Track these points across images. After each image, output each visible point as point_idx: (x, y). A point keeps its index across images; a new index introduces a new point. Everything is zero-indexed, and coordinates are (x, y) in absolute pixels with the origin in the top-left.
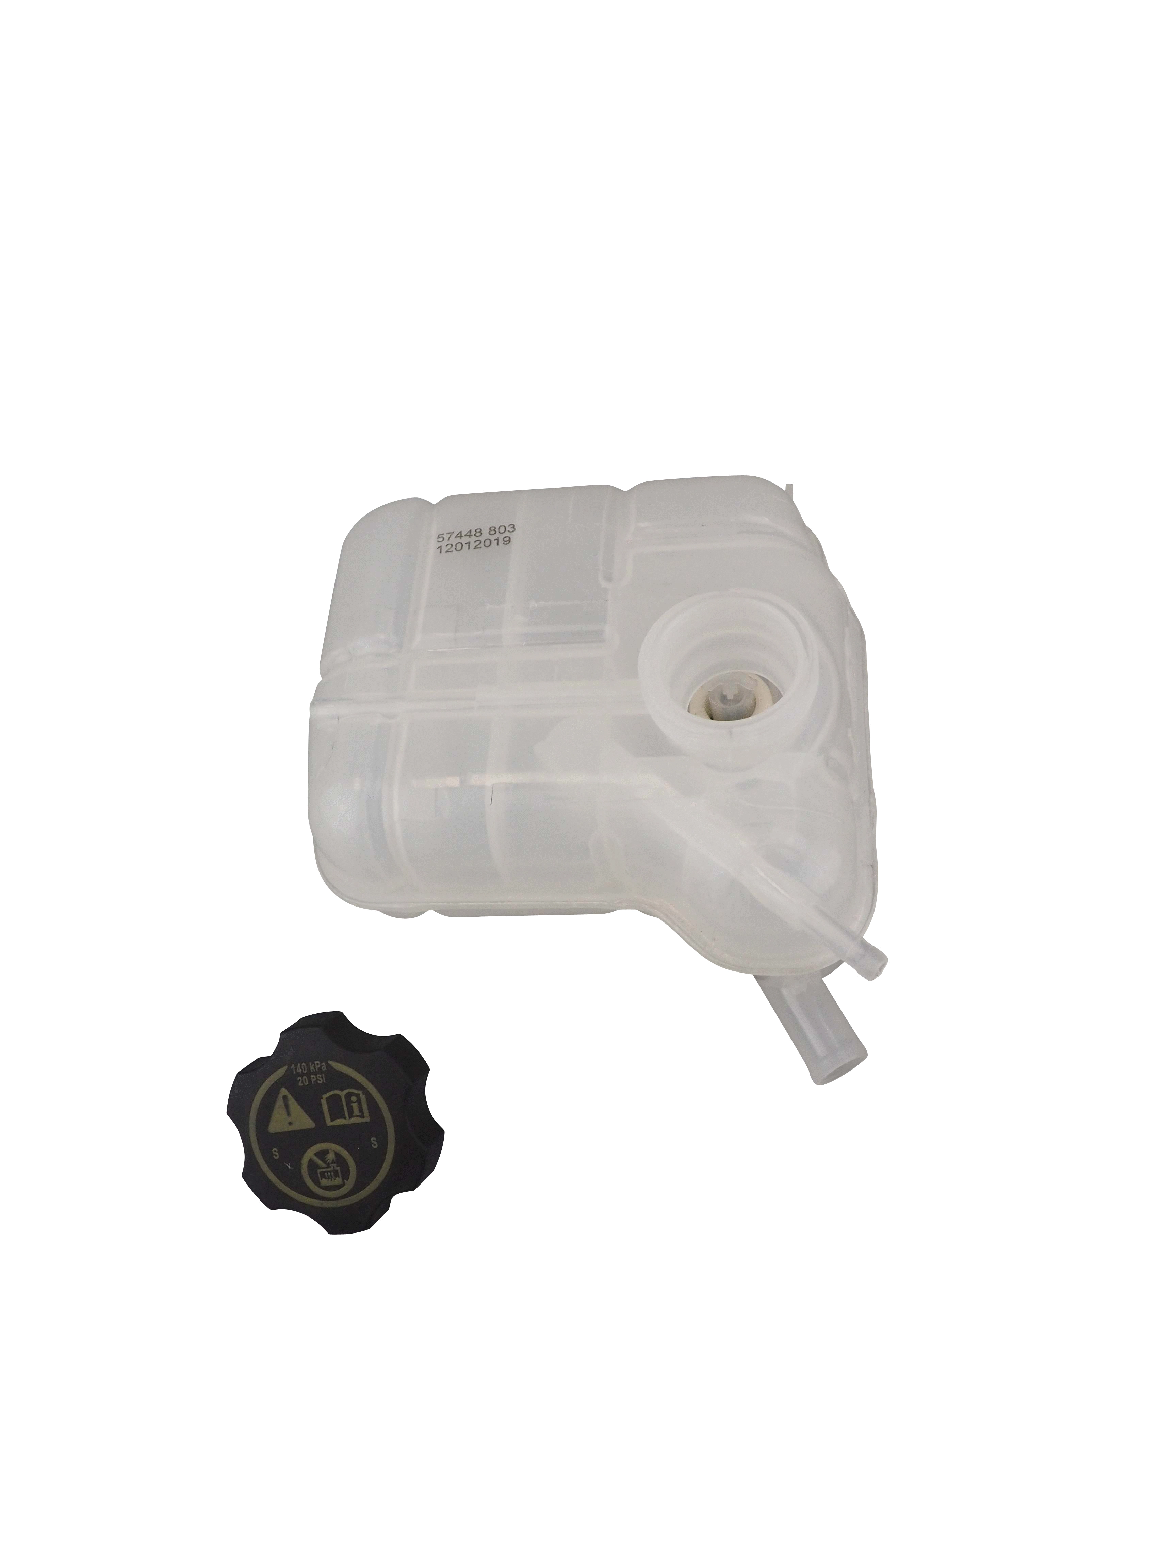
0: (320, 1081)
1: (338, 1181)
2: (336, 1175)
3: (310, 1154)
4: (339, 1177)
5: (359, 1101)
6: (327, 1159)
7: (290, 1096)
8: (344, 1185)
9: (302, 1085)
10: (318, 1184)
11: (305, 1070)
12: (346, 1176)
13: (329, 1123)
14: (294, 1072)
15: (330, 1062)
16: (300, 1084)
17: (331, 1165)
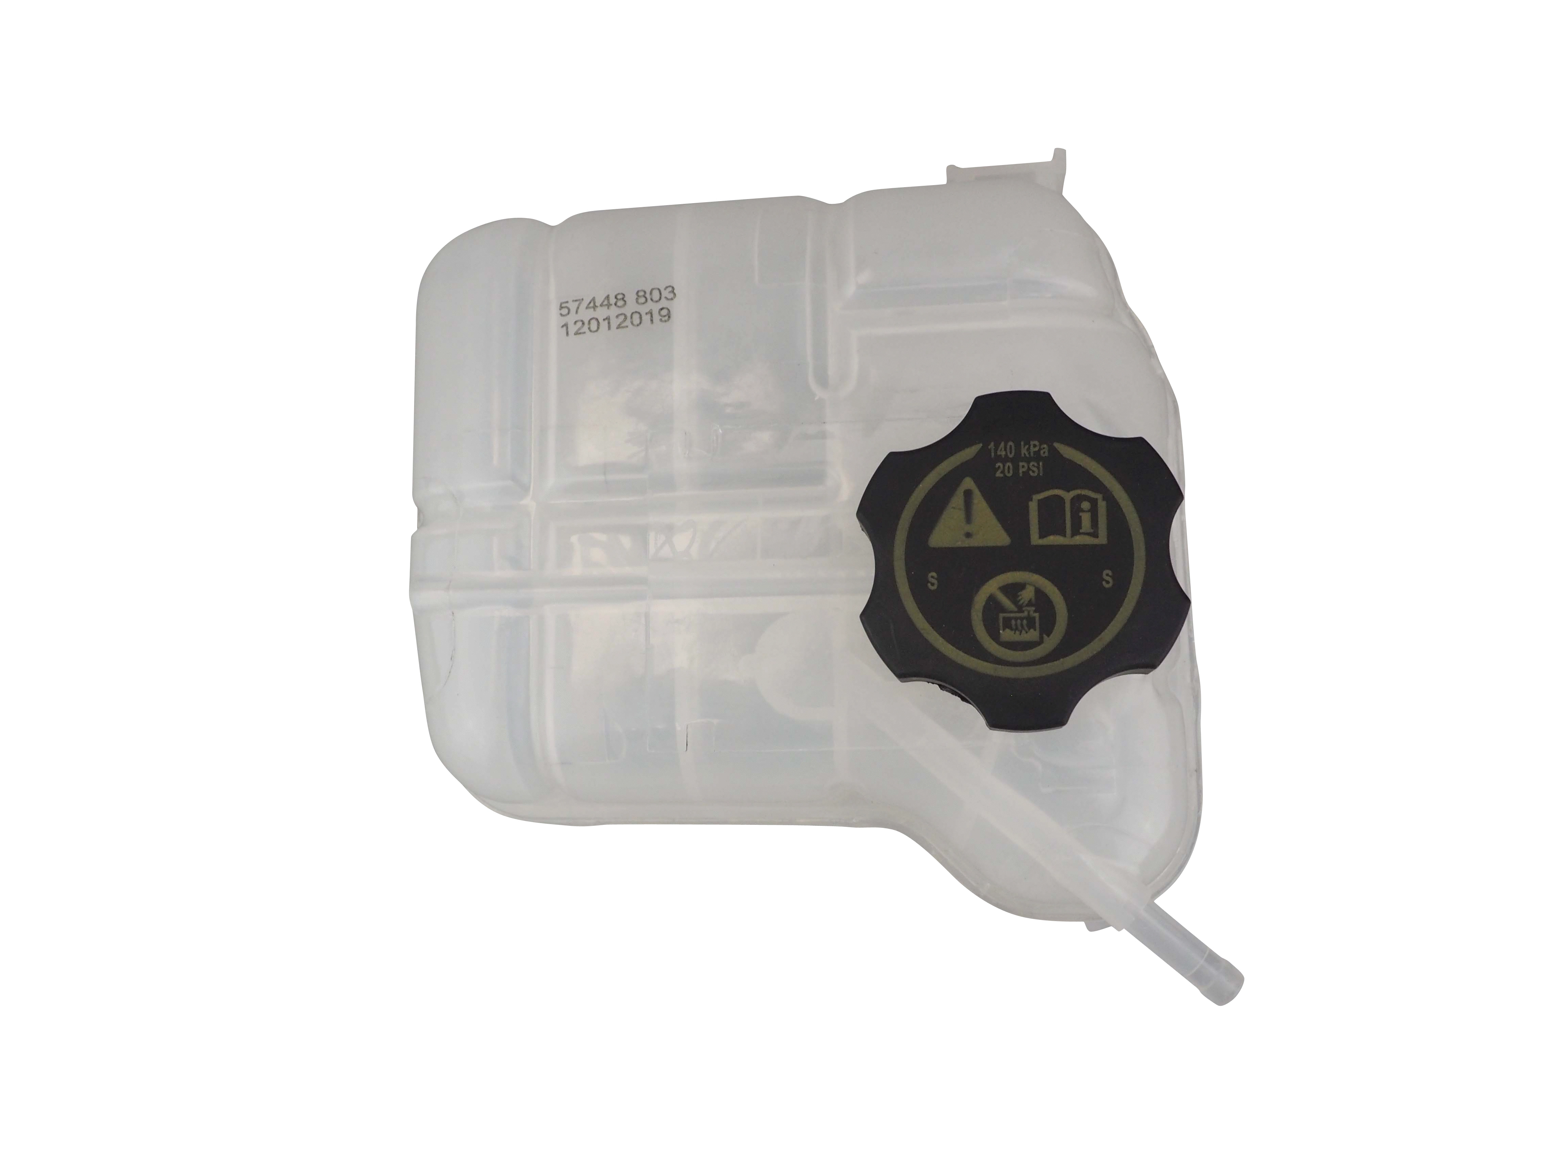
0: (1033, 472)
1: (1032, 635)
2: (1031, 624)
3: (992, 587)
4: (1035, 630)
5: (1094, 511)
6: (1020, 598)
7: (977, 493)
8: (1040, 642)
9: (1002, 475)
10: (995, 636)
11: (1011, 453)
12: (1047, 628)
13: (1035, 539)
14: (993, 454)
15: (1056, 445)
16: (998, 474)
17: (1024, 609)
